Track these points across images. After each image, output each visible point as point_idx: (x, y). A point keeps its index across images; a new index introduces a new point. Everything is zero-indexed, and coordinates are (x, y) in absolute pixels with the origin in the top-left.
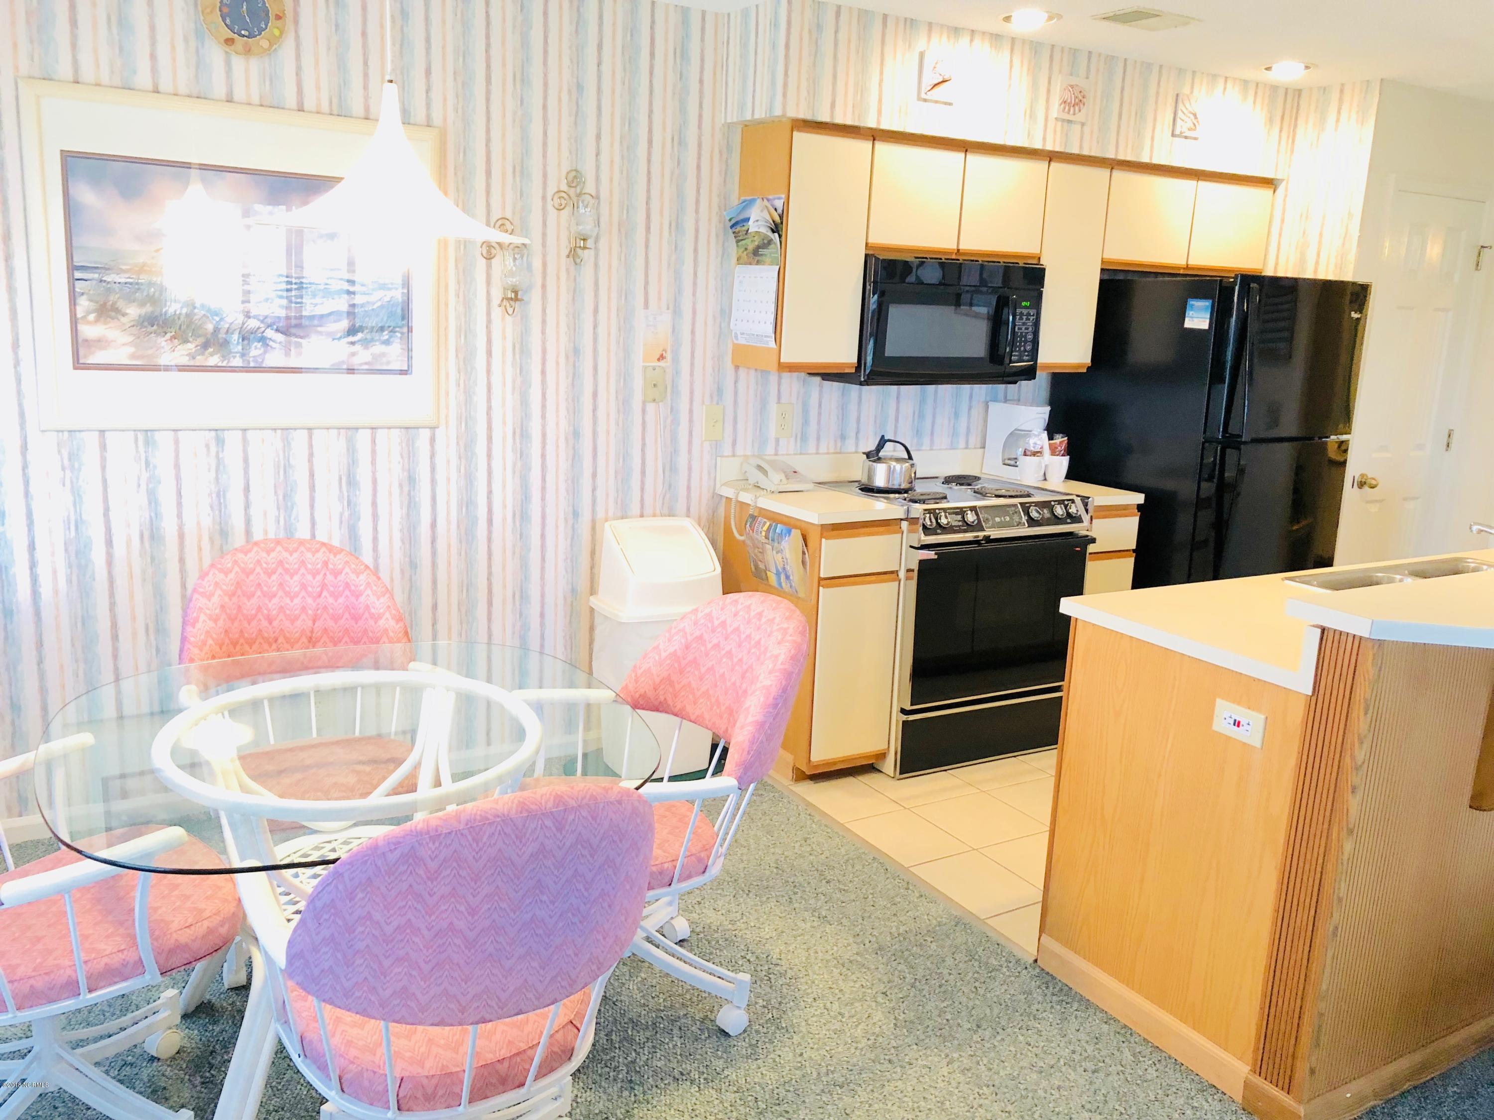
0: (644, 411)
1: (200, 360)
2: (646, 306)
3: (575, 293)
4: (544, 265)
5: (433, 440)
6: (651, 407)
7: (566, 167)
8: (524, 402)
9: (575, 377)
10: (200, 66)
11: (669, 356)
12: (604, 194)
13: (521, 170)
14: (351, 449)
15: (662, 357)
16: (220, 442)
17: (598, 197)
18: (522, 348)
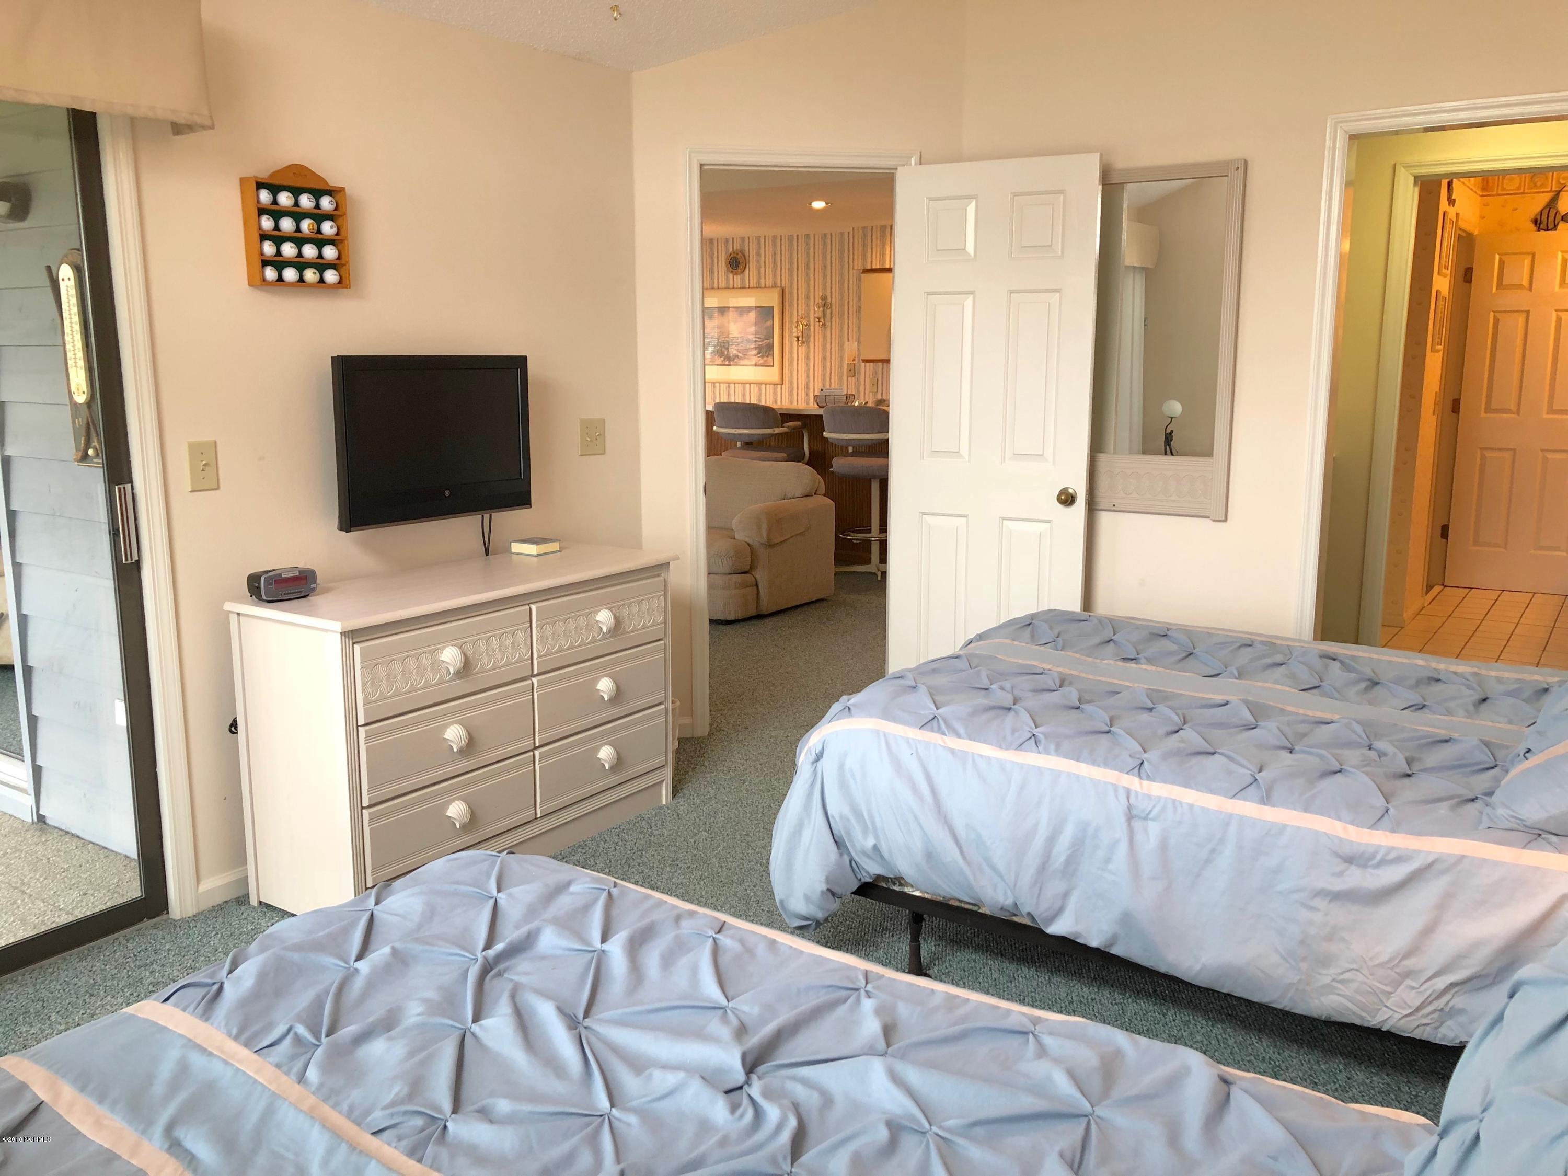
0: (847, 380)
1: (724, 363)
2: (848, 341)
3: (825, 337)
4: (814, 329)
5: (781, 388)
6: (850, 379)
7: (821, 294)
8: (808, 376)
9: (824, 367)
10: (727, 279)
11: (856, 359)
12: (833, 302)
13: (808, 298)
14: (760, 390)
15: (854, 360)
16: (729, 387)
17: (831, 304)
18: (807, 357)
